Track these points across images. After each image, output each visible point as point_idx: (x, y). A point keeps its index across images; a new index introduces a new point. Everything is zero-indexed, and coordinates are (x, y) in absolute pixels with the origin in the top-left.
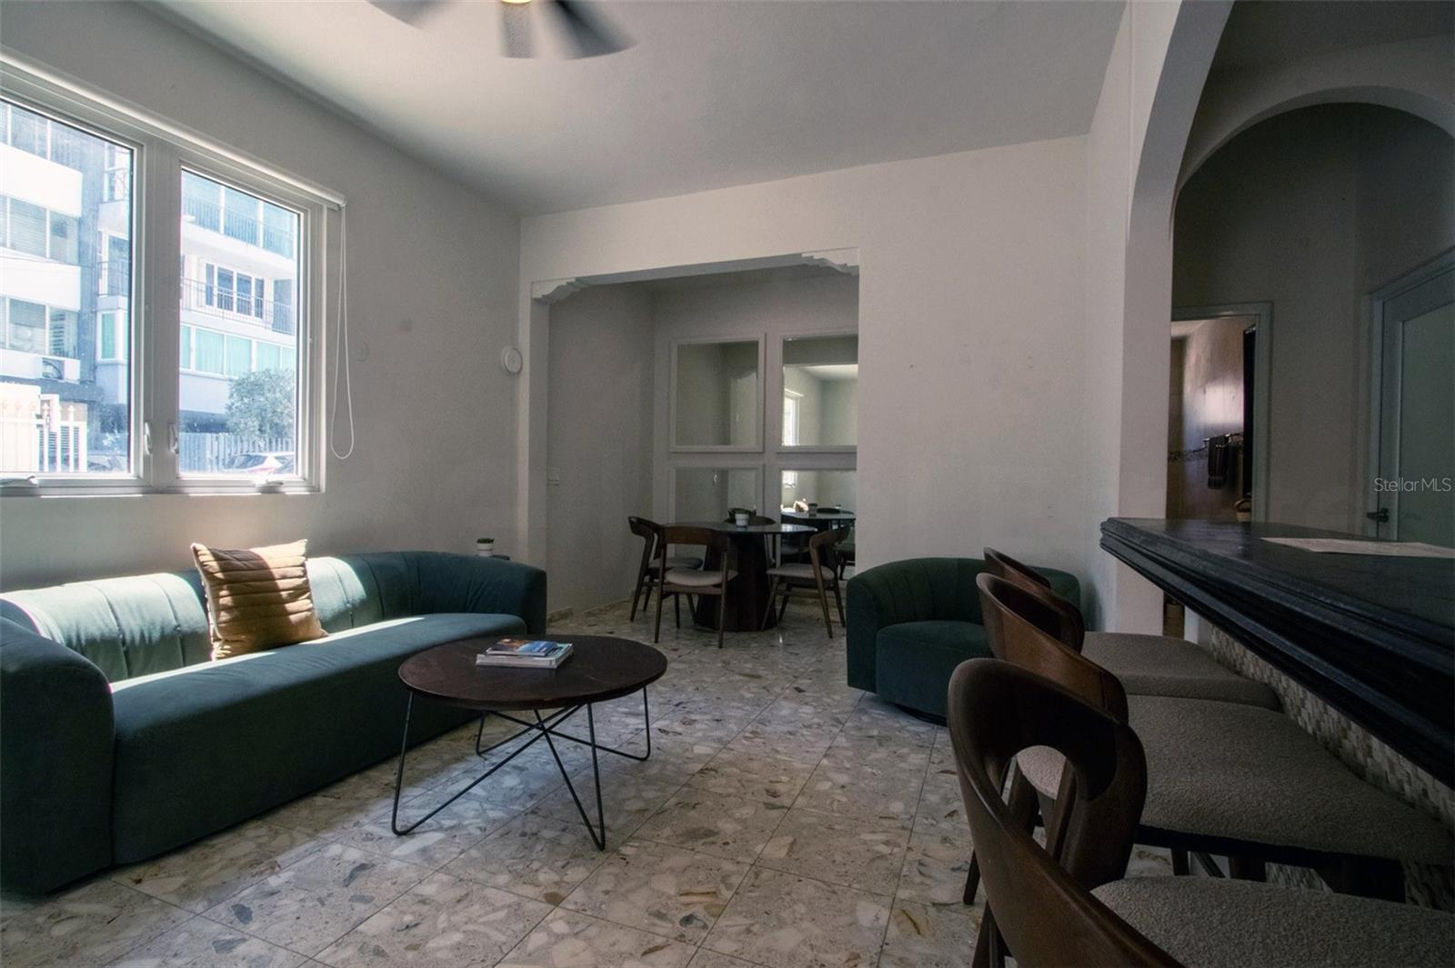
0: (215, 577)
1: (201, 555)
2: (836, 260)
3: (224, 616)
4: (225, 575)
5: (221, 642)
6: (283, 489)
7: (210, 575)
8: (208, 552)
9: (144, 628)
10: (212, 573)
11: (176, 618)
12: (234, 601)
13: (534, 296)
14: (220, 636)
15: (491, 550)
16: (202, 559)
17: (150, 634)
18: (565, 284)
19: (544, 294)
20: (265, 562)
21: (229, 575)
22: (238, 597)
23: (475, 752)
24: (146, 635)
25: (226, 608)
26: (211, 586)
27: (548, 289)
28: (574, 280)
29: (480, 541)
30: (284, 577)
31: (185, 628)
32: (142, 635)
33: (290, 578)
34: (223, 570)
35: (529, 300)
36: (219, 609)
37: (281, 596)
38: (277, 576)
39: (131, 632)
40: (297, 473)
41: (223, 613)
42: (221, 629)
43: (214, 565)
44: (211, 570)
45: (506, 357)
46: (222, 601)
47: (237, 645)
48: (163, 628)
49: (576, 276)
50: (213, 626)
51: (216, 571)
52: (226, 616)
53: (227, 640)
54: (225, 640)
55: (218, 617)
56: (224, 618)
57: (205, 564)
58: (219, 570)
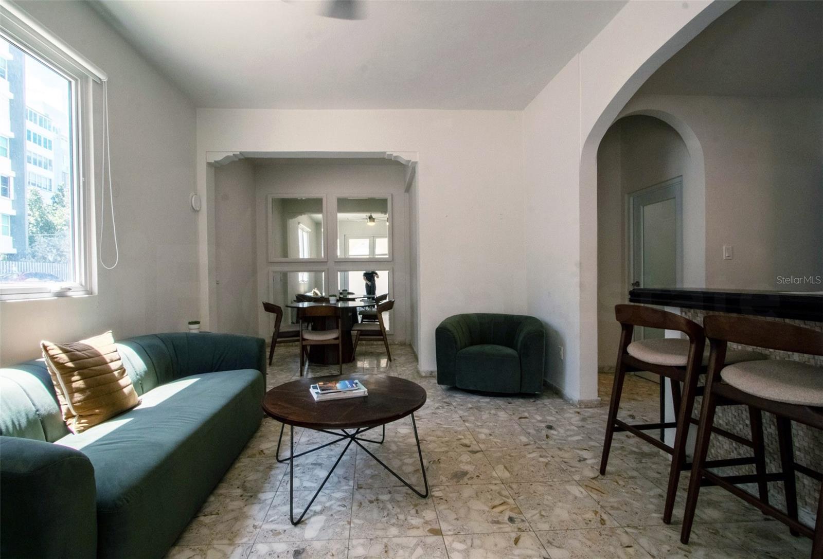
0: (66, 366)
1: (50, 349)
2: (404, 157)
3: (78, 397)
4: (74, 364)
5: (76, 418)
6: (70, 293)
7: (60, 366)
8: (55, 347)
9: (13, 417)
10: (63, 364)
11: (34, 405)
12: (86, 383)
13: (208, 161)
14: (74, 413)
15: (198, 329)
16: (51, 352)
17: (19, 421)
18: (232, 155)
19: (216, 160)
20: (96, 351)
21: (77, 363)
22: (86, 380)
23: (276, 461)
24: (17, 423)
25: (79, 390)
26: (61, 374)
27: (219, 157)
28: (238, 153)
29: (190, 323)
30: (112, 361)
31: (43, 412)
32: (13, 423)
33: (115, 361)
34: (72, 360)
35: (205, 163)
36: (72, 392)
37: (114, 375)
38: (108, 361)
39: (5, 422)
40: (75, 280)
41: (76, 395)
42: (75, 408)
43: (63, 358)
44: (61, 361)
45: (193, 200)
46: (74, 385)
47: (92, 418)
48: (27, 415)
49: (240, 150)
50: (67, 406)
51: (66, 361)
52: (80, 397)
53: (81, 416)
54: (80, 416)
55: (71, 398)
56: (79, 399)
57: (55, 356)
58: (69, 360)
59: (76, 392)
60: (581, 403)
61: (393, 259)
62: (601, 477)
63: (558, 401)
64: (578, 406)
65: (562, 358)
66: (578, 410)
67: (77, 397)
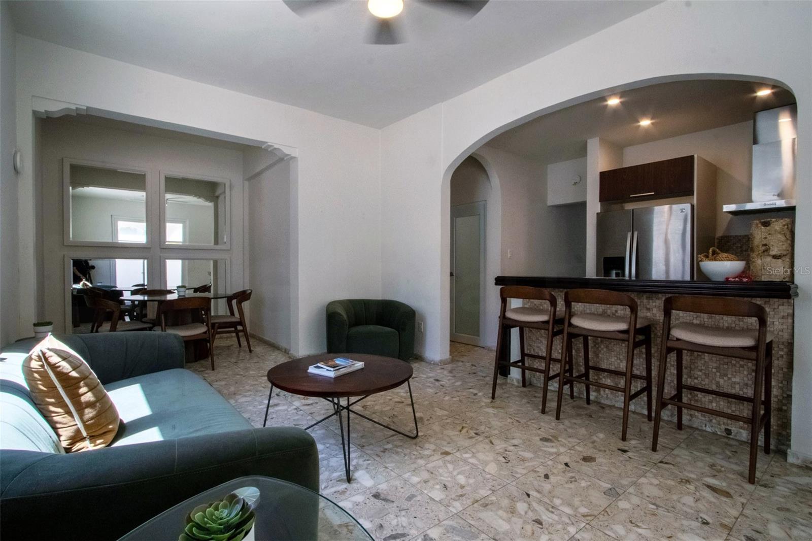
0: (71, 377)
1: (49, 357)
5: (88, 440)
8: (52, 354)
10: (67, 374)
12: (94, 395)
13: (34, 109)
14: (86, 433)
16: (52, 360)
19: (47, 109)
25: (90, 404)
26: (65, 388)
43: (65, 365)
44: (65, 370)
49: (88, 105)
50: (75, 427)
51: (70, 371)
52: (91, 413)
53: (92, 436)
54: (90, 437)
55: (81, 416)
56: (91, 415)
57: (57, 365)
58: (71, 369)
59: (86, 407)
60: (441, 361)
61: (231, 248)
62: (493, 401)
63: (423, 363)
64: (440, 364)
65: (422, 330)
66: (442, 367)
67: (88, 414)
